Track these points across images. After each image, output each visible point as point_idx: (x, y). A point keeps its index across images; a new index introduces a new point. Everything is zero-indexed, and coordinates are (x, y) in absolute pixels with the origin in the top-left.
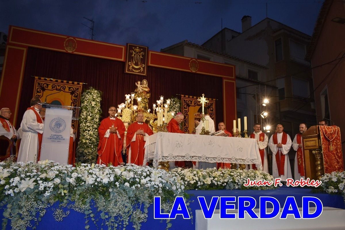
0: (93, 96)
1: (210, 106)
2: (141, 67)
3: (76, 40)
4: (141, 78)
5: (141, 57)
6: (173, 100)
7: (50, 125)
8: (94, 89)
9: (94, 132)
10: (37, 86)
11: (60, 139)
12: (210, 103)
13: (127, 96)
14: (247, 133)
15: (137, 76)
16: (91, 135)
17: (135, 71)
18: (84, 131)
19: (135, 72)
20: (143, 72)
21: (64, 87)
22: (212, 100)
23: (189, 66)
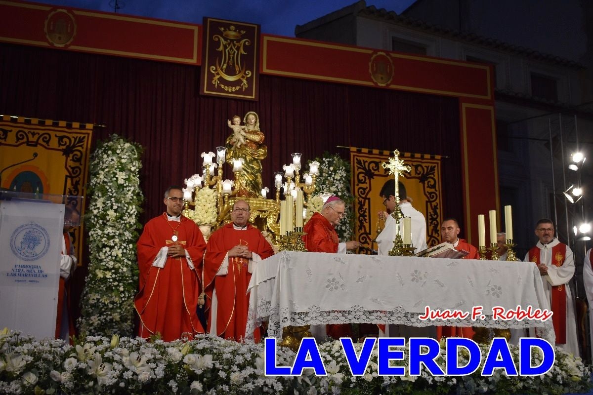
0: (120, 158)
1: (428, 174)
2: (243, 77)
3: (73, 14)
4: (241, 108)
5: (242, 51)
6: (327, 162)
7: (12, 240)
8: (122, 140)
9: (125, 251)
11: (36, 276)
12: (427, 167)
13: (207, 157)
14: (512, 248)
15: (233, 101)
16: (118, 259)
17: (226, 88)
18: (99, 250)
19: (228, 92)
20: (248, 91)
21: (48, 136)
22: (433, 158)
23: (370, 71)
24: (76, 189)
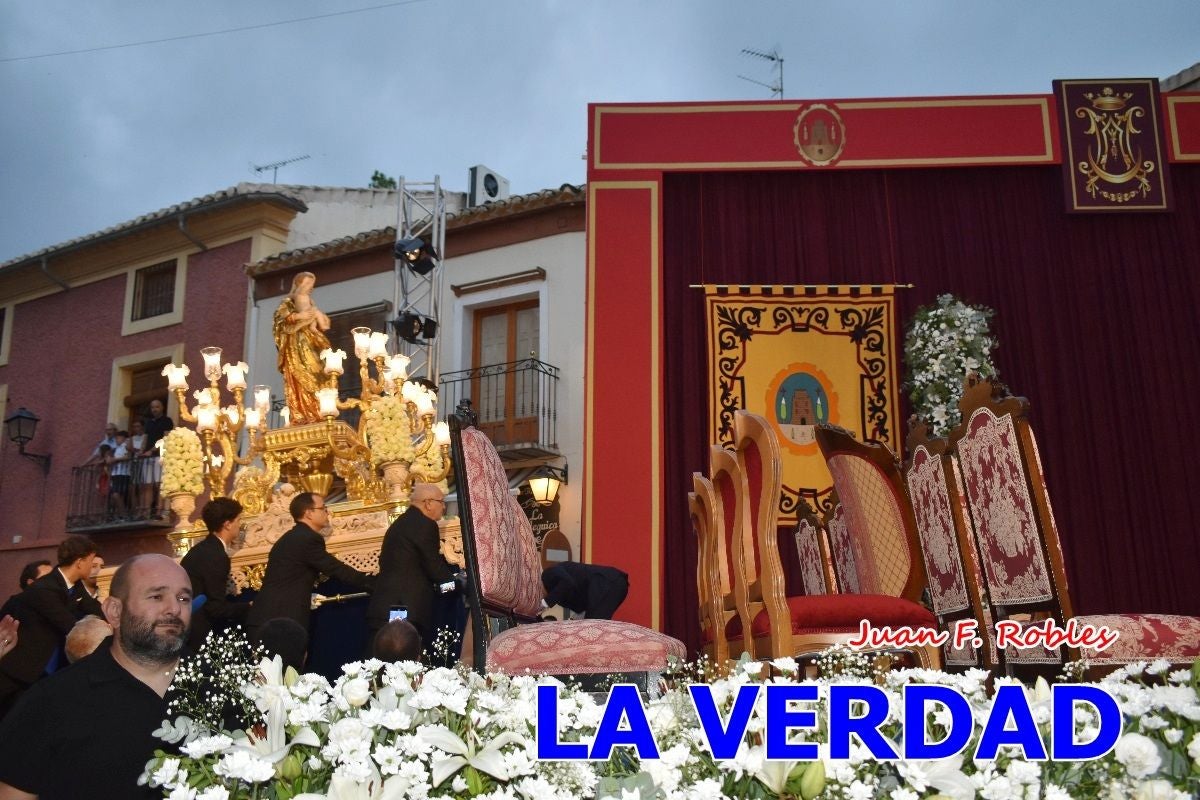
0: (964, 334)
2: (1140, 173)
3: (837, 109)
5: (1131, 128)
8: (960, 304)
10: (717, 322)
17: (1113, 197)
19: (1116, 203)
20: (1154, 197)
21: (823, 313)
24: (881, 397)
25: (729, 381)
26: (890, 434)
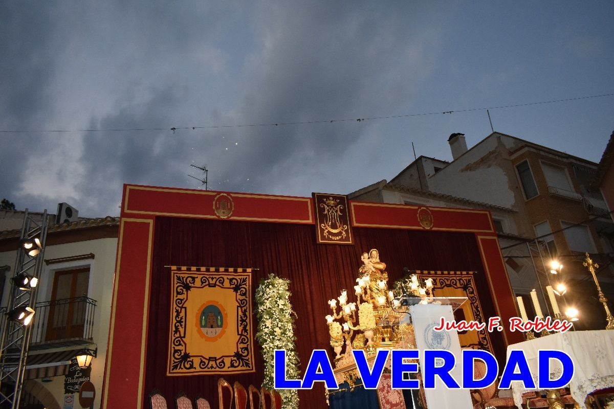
0: (278, 290)
1: (467, 284)
2: (342, 230)
3: (231, 196)
5: (339, 212)
8: (277, 277)
10: (175, 282)
12: (466, 280)
15: (337, 246)
17: (333, 238)
19: (334, 240)
20: (347, 239)
21: (221, 279)
22: (468, 274)
23: (419, 220)
24: (245, 315)
25: (179, 309)
26: (248, 332)
